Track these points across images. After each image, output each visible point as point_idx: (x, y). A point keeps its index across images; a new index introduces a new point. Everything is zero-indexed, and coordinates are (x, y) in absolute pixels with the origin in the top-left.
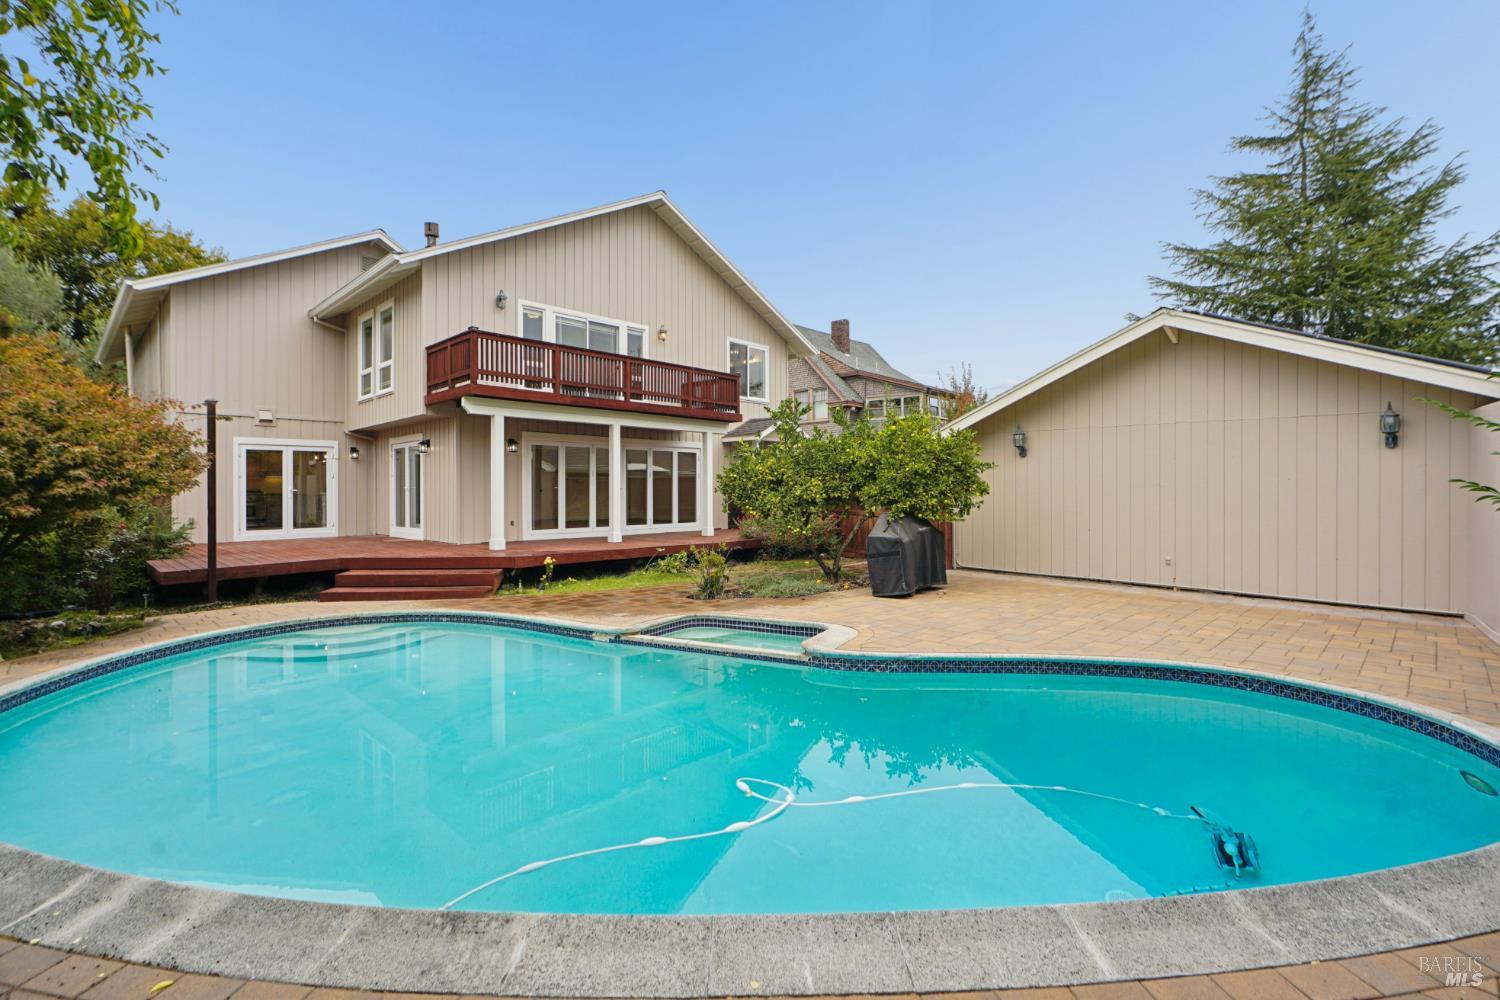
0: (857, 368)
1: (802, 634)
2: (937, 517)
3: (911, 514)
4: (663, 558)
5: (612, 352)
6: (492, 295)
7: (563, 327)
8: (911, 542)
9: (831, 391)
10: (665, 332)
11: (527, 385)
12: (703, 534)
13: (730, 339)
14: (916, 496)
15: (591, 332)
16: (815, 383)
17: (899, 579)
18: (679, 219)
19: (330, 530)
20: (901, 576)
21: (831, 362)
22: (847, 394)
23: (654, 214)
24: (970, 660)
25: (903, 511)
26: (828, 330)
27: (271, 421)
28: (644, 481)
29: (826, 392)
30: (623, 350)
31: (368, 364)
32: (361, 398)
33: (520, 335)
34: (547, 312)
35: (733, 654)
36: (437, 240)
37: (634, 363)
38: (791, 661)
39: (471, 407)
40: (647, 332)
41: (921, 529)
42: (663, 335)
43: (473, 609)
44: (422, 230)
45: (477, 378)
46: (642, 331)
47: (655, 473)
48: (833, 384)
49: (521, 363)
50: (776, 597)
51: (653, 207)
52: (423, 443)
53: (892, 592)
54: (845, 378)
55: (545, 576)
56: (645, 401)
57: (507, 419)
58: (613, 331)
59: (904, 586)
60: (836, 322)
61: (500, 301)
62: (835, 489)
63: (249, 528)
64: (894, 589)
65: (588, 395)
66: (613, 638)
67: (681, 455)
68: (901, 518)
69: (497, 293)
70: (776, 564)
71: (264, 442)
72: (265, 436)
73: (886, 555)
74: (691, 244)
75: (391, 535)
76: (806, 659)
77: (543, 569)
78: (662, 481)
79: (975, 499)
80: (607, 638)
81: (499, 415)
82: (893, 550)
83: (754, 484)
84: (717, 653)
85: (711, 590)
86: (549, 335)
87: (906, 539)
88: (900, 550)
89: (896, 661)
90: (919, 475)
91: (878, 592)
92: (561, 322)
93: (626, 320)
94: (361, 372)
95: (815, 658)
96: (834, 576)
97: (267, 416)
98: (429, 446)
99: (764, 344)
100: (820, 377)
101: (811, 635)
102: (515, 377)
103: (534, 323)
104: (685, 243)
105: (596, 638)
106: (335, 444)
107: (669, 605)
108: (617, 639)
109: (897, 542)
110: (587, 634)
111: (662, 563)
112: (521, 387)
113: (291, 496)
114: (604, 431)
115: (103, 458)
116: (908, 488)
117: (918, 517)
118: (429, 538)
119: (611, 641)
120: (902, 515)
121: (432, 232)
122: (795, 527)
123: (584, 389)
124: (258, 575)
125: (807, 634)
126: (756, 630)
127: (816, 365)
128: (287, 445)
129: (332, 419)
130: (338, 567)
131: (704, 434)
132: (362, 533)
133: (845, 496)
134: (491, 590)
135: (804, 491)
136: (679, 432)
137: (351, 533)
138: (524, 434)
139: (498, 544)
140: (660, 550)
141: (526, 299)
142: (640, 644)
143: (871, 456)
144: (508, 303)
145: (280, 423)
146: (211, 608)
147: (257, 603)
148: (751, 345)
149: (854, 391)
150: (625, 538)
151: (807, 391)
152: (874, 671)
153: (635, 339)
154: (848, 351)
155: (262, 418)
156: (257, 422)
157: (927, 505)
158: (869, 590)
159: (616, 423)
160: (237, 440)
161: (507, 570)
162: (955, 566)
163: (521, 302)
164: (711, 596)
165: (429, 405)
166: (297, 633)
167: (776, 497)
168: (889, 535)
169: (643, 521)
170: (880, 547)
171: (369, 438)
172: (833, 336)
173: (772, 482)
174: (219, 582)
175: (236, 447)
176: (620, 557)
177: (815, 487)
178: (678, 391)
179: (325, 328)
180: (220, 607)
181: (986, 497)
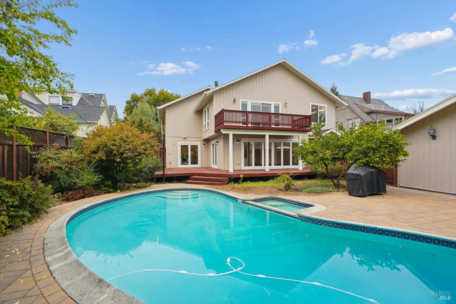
0: (373, 109)
1: (304, 206)
2: (380, 165)
3: (367, 165)
4: (279, 177)
5: (269, 112)
6: (232, 99)
7: (253, 106)
8: (365, 175)
9: (361, 118)
10: (287, 104)
11: (242, 124)
12: (298, 169)
13: (311, 104)
14: (369, 157)
15: (262, 106)
16: (354, 116)
17: (359, 189)
18: (291, 66)
19: (199, 165)
20: (360, 188)
21: (362, 108)
22: (368, 119)
23: (283, 66)
24: (366, 227)
25: (362, 163)
26: (362, 97)
28: (280, 152)
29: (360, 119)
30: (273, 111)
31: (205, 122)
32: (204, 131)
33: (241, 110)
34: (248, 102)
35: (275, 211)
36: (218, 86)
37: (277, 114)
38: (292, 217)
39: (223, 132)
40: (281, 105)
41: (371, 170)
42: (286, 105)
43: (215, 189)
44: (214, 84)
45: (224, 123)
46: (279, 104)
47: (284, 149)
48: (362, 116)
49: (241, 118)
50: (309, 192)
51: (282, 64)
52: (216, 142)
53: (356, 194)
54: (368, 113)
55: (240, 180)
56: (280, 127)
57: (233, 135)
58: (270, 105)
59: (361, 193)
60: (365, 93)
61: (234, 101)
62: (336, 154)
63: (181, 164)
64: (357, 193)
65: (261, 126)
66: (242, 201)
67: (293, 143)
68: (361, 166)
69: (234, 98)
70: (321, 181)
71: (185, 143)
72: (185, 142)
73: (354, 180)
74: (297, 74)
75: (212, 167)
76: (297, 217)
77: (239, 178)
78: (287, 152)
79: (401, 158)
80: (241, 201)
81: (231, 133)
82: (357, 178)
83: (306, 153)
84: (270, 210)
85: (288, 188)
86: (249, 109)
87: (362, 174)
88: (359, 178)
89: (331, 222)
90: (370, 148)
91: (351, 194)
92: (252, 104)
93: (273, 102)
94: (204, 124)
95: (300, 217)
96: (338, 187)
97: (185, 137)
98: (218, 143)
99: (325, 104)
100: (357, 114)
101: (307, 207)
102: (239, 122)
103: (244, 105)
104: (294, 74)
105: (239, 201)
106: (200, 143)
107: (270, 193)
108: (244, 202)
109: (358, 175)
110: (236, 199)
111: (278, 178)
112: (241, 125)
113: (190, 156)
114: (264, 136)
115: (133, 148)
116: (365, 153)
117: (370, 165)
118: (219, 168)
119: (242, 202)
120: (362, 164)
121: (216, 85)
122: (319, 168)
123: (260, 124)
124: (173, 176)
125: (306, 207)
126: (292, 203)
127: (355, 110)
128: (189, 143)
129: (199, 137)
130: (191, 175)
131: (299, 136)
132: (206, 166)
133: (341, 157)
134: (224, 184)
135: (323, 155)
136: (292, 136)
137: (204, 166)
138: (242, 138)
139: (231, 170)
140: (278, 174)
141: (242, 99)
142: (249, 204)
143: (351, 142)
144: (237, 101)
145: (188, 138)
146: (163, 184)
147: (173, 183)
148: (319, 105)
149: (372, 117)
150: (270, 170)
151: (352, 119)
152: (322, 225)
153: (277, 107)
154: (370, 103)
155: (184, 137)
157: (374, 161)
158: (347, 193)
159: (267, 134)
160: (178, 143)
161: (230, 178)
162: (398, 186)
163: (241, 100)
164: (287, 190)
165: (215, 132)
166: (173, 191)
167: (312, 157)
168: (356, 172)
169: (280, 164)
170: (351, 176)
171: (207, 141)
172: (363, 98)
173: (312, 152)
174: (166, 177)
176: (265, 176)
177: (328, 154)
178: (290, 123)
179: (197, 113)
180: (165, 183)
181: (407, 158)
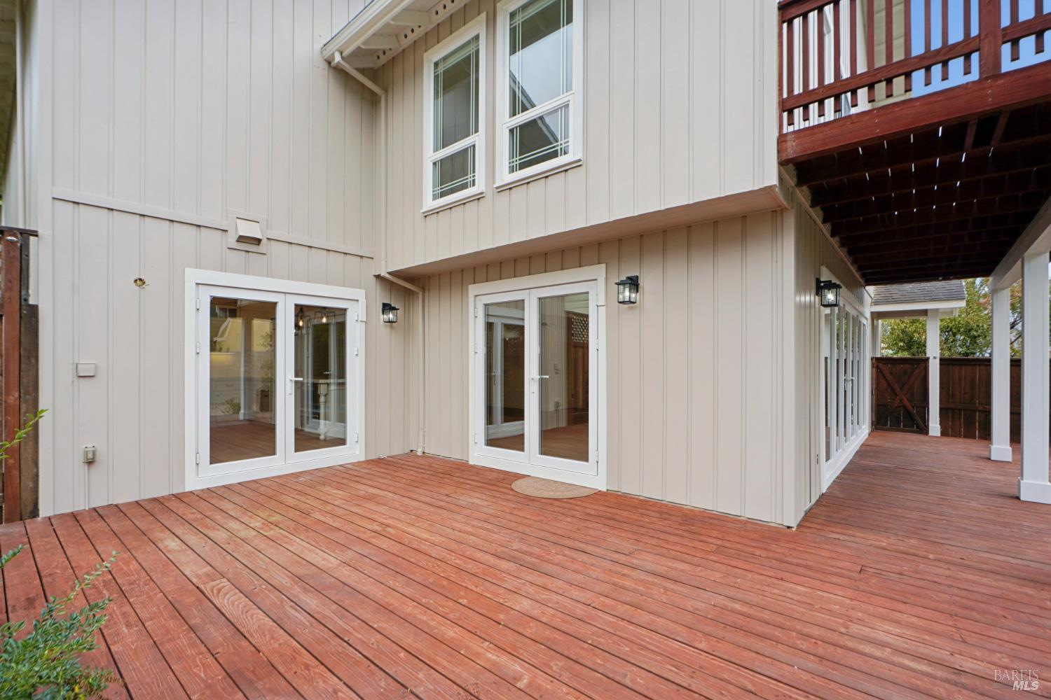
27: (258, 241)
71: (245, 283)
72: (246, 271)
75: (471, 462)
97: (251, 229)
106: (360, 294)
113: (291, 389)
128: (284, 291)
145: (275, 246)
155: (242, 232)
156: (232, 240)
160: (192, 275)
175: (190, 288)
